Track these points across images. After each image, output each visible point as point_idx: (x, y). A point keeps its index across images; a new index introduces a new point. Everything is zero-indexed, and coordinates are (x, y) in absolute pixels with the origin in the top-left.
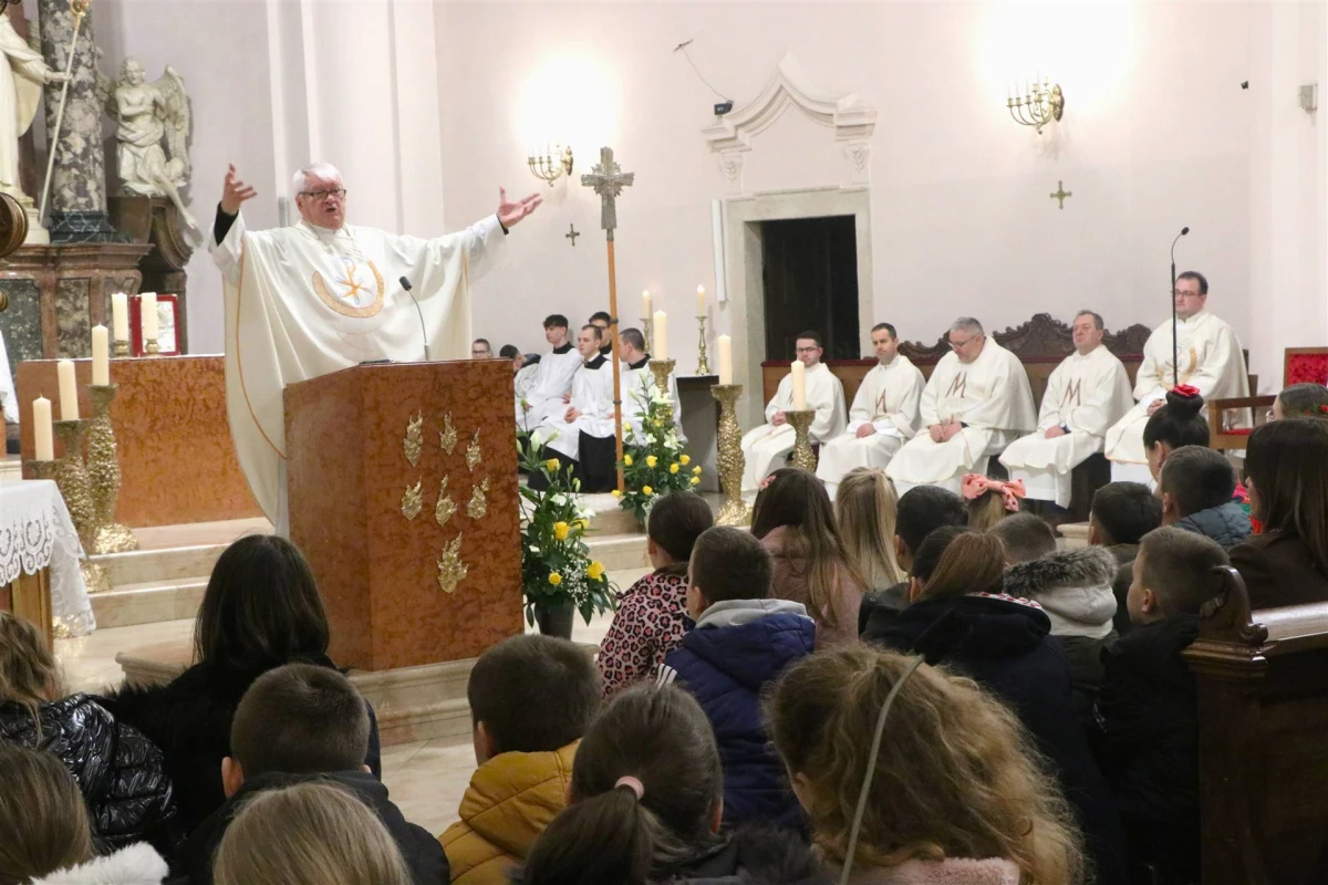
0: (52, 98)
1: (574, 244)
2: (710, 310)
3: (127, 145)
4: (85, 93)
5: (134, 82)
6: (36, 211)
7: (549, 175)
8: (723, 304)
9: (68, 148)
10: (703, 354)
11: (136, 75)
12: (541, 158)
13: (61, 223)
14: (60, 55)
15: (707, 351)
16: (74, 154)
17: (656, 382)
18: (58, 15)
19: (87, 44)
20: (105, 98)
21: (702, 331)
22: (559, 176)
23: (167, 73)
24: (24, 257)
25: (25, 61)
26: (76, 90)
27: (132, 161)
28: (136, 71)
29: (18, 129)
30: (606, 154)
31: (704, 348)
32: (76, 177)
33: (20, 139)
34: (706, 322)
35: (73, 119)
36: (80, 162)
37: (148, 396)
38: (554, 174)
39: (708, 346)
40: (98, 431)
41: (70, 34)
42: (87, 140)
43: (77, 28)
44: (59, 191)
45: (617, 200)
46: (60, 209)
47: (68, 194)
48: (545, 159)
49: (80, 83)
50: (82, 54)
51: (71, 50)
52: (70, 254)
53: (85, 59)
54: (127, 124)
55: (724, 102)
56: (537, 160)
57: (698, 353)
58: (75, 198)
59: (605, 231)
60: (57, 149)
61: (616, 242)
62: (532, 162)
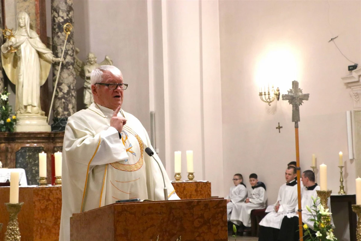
0: (56, 69)
1: (280, 132)
2: (345, 163)
3: (88, 89)
4: (69, 67)
5: (92, 63)
6: (46, 117)
7: (268, 100)
8: (352, 161)
9: (61, 90)
10: (342, 184)
11: (92, 60)
12: (265, 93)
13: (57, 123)
14: (59, 51)
15: (344, 183)
16: (64, 93)
17: (321, 203)
18: (59, 34)
19: (71, 46)
20: (80, 70)
21: (341, 173)
22: (273, 101)
23: (106, 59)
24: (40, 137)
25: (44, 54)
26: (65, 66)
27: (89, 96)
28: (92, 58)
29: (40, 83)
30: (295, 84)
31: (343, 181)
32: (64, 103)
33: (41, 87)
34: (343, 169)
35: (64, 78)
36: (66, 96)
37: (54, 207)
38: (271, 100)
39: (344, 180)
40: (10, 229)
41: (63, 42)
42: (69, 87)
43: (66, 39)
44: (57, 109)
45: (300, 107)
46: (57, 116)
47: (60, 110)
48: (267, 93)
49: (67, 63)
50: (69, 50)
51: (64, 49)
52: (60, 136)
53: (70, 52)
54: (88, 81)
55: (353, 64)
56: (263, 94)
57: (339, 184)
58: (63, 112)
59: (294, 123)
60: (56, 91)
61: (299, 128)
62: (261, 94)
